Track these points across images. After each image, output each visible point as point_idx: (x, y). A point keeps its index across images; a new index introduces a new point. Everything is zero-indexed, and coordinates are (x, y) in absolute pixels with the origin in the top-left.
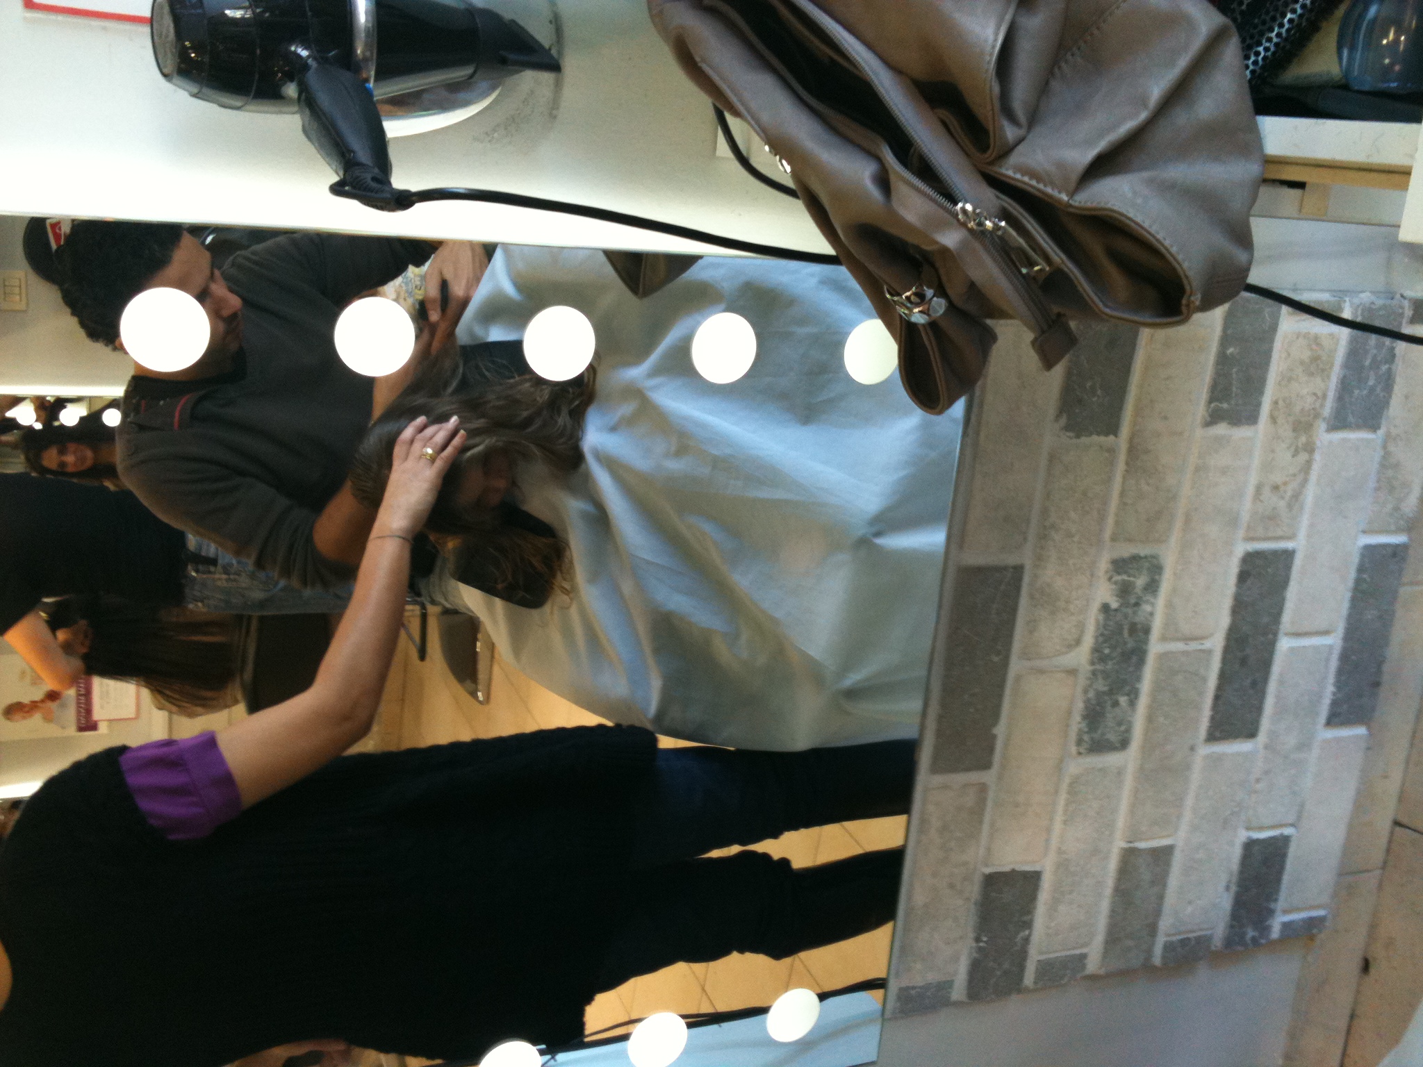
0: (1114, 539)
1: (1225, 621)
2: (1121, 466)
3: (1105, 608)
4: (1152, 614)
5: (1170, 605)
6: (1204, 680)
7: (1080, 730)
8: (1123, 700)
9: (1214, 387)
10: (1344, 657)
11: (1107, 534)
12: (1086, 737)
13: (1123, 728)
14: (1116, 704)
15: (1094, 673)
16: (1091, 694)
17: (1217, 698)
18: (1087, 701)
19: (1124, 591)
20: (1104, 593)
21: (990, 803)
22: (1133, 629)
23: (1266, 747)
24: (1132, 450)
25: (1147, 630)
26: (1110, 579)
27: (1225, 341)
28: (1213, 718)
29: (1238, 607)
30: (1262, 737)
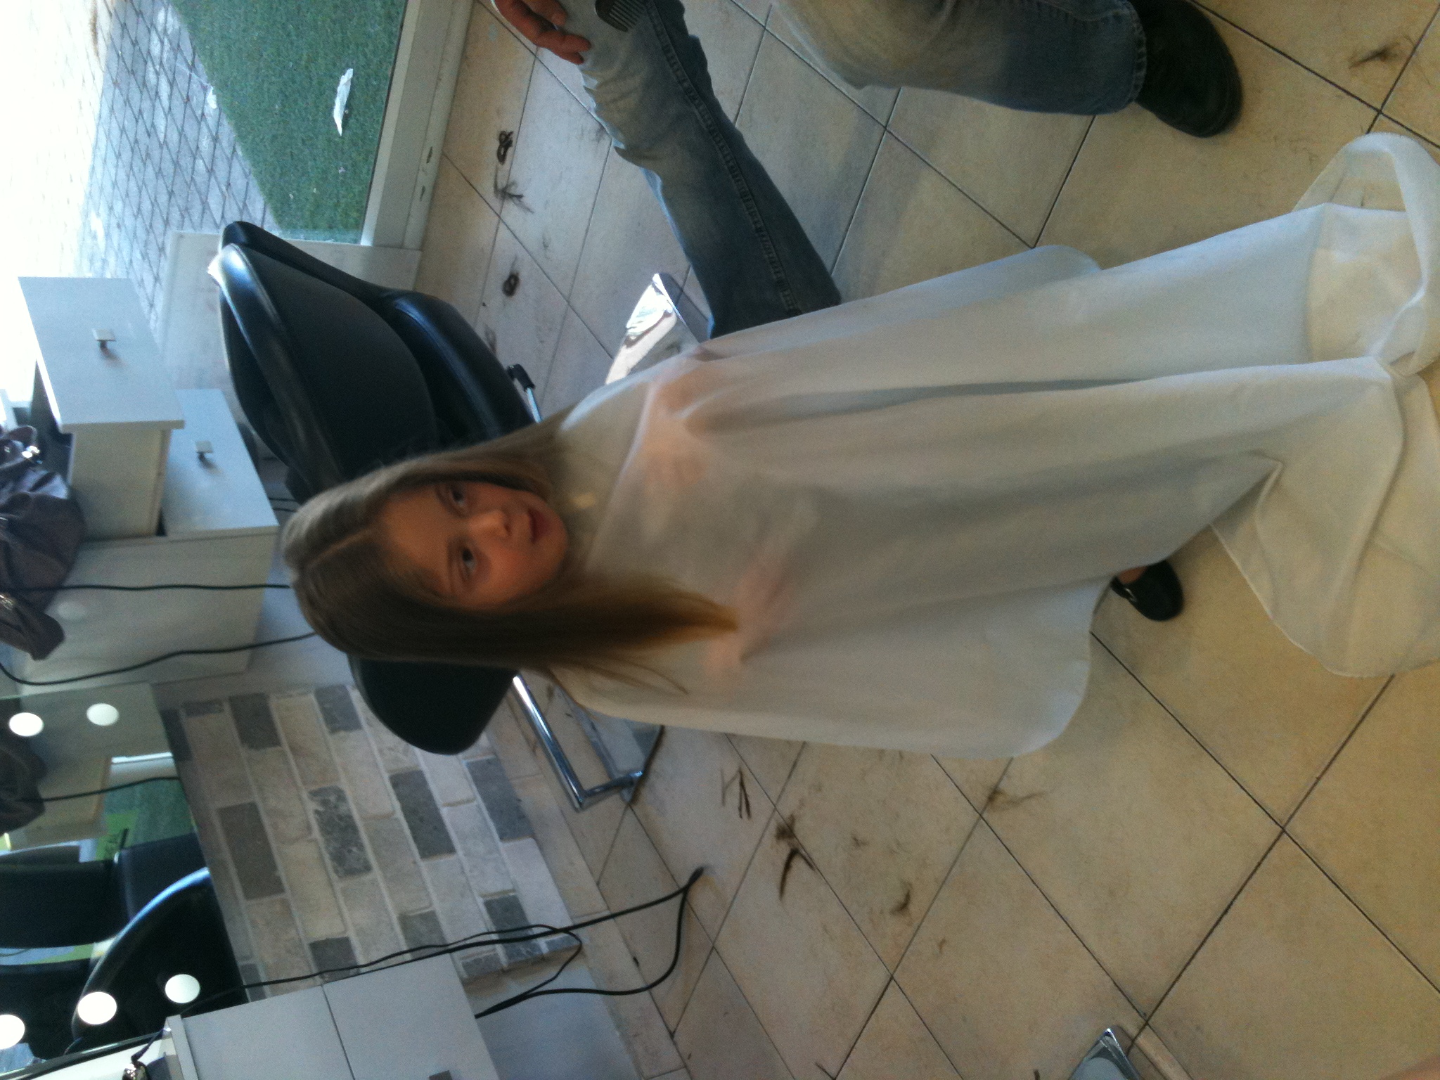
0: (304, 783)
1: (397, 805)
2: (290, 756)
3: (317, 812)
4: (349, 810)
5: (357, 804)
6: (402, 831)
7: (334, 867)
8: (355, 849)
9: (326, 720)
10: (491, 809)
11: (300, 783)
12: (339, 869)
13: (362, 861)
14: (350, 851)
15: (327, 840)
16: (331, 849)
17: (415, 838)
18: (331, 854)
19: (325, 803)
20: (312, 806)
21: (294, 909)
22: (341, 818)
23: (465, 855)
24: (293, 749)
25: (350, 817)
26: (312, 800)
27: (321, 704)
28: (419, 848)
29: (400, 798)
30: (460, 853)
